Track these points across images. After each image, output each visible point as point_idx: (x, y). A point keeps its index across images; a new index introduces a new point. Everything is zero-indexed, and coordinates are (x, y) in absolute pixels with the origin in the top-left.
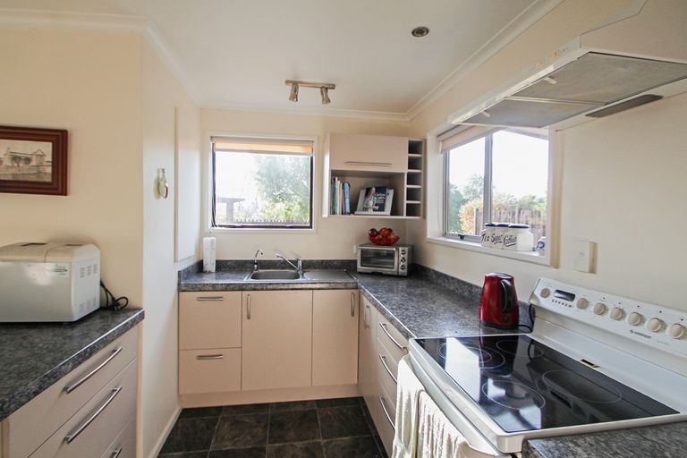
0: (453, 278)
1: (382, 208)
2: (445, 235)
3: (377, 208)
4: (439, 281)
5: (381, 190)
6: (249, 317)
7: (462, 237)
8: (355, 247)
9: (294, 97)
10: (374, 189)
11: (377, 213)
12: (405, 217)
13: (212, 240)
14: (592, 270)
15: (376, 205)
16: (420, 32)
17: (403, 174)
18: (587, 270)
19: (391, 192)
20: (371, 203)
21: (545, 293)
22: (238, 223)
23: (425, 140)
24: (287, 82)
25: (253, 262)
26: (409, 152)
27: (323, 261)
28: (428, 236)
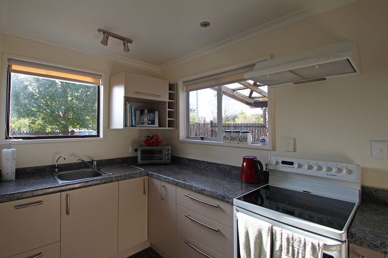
0: (204, 162)
1: (153, 123)
2: (188, 137)
3: (150, 122)
4: (191, 164)
5: (151, 111)
6: (67, 213)
7: (202, 139)
8: (130, 148)
9: (105, 42)
10: (146, 111)
11: (150, 126)
12: (167, 128)
13: (13, 151)
14: (295, 151)
15: (149, 121)
16: (205, 25)
17: (166, 102)
18: (292, 151)
19: (157, 113)
20: (146, 119)
21: (277, 163)
22: (33, 134)
23: (177, 84)
24: (99, 30)
25: (53, 167)
26: (169, 90)
27: (109, 160)
28: (180, 139)
